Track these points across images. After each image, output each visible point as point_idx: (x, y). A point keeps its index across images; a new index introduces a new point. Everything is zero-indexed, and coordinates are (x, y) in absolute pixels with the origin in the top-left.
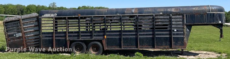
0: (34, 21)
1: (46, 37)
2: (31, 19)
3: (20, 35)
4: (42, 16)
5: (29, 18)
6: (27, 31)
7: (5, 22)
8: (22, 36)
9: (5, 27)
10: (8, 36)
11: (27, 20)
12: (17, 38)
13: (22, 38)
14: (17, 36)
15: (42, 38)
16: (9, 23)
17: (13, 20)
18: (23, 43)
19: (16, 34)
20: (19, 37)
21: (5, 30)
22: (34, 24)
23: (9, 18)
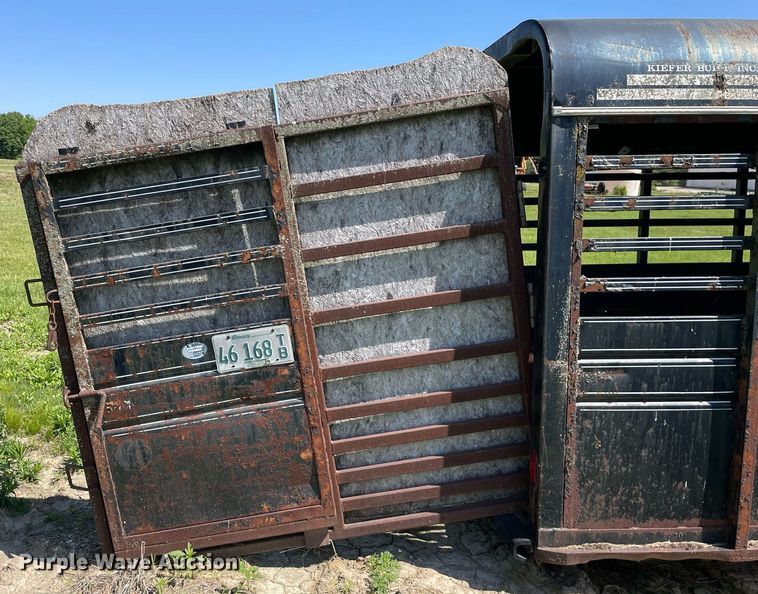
0: (447, 169)
1: (638, 380)
2: (412, 131)
3: (272, 343)
4: (603, 94)
5: (383, 124)
6: (350, 297)
7: (53, 171)
8: (291, 358)
9: (50, 244)
10: (104, 368)
11: (351, 149)
12: (223, 383)
13: (302, 395)
14: (222, 368)
15: (577, 393)
16: (102, 183)
17: (177, 147)
18: (310, 454)
19: (208, 342)
20: (255, 382)
21: (56, 275)
22: (442, 201)
23: (94, 119)
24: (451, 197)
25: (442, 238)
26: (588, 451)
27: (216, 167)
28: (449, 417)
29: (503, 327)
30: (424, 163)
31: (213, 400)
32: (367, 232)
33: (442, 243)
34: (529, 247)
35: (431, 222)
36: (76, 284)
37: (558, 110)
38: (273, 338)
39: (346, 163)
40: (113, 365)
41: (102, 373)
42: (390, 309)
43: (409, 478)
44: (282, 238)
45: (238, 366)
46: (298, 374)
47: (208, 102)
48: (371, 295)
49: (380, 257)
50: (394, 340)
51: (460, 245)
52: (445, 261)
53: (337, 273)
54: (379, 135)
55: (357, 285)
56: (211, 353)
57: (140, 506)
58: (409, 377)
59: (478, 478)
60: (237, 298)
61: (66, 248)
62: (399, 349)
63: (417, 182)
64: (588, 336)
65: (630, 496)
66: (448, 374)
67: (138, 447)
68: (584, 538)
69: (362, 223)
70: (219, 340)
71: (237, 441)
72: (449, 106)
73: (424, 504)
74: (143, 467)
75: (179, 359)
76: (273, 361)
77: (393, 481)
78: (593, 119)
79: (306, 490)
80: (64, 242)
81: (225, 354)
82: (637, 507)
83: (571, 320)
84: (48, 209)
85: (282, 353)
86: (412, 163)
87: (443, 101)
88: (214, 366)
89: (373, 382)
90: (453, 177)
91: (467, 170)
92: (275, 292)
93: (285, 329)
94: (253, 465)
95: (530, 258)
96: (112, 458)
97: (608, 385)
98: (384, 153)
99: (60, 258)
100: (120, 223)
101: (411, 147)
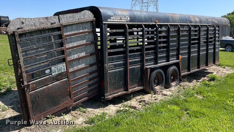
2: (81, 25)
6: (73, 57)
7: (20, 33)
8: (66, 70)
9: (19, 50)
10: (29, 78)
11: (72, 28)
12: (53, 77)
13: (67, 78)
14: (53, 74)
15: (108, 70)
16: (25, 36)
17: (46, 28)
18: (69, 90)
19: (50, 69)
20: (59, 76)
21: (20, 57)
22: (86, 38)
23: (24, 21)
24: (87, 37)
25: (86, 45)
26: (110, 79)
27: (49, 32)
28: (88, 78)
29: (95, 60)
30: (83, 31)
31: (51, 81)
32: (75, 44)
33: (86, 46)
34: (99, 45)
35: (84, 42)
36: (24, 59)
37: (104, 22)
38: (62, 66)
39: (71, 31)
40: (31, 77)
41: (29, 79)
42: (79, 59)
43: (82, 92)
44: (64, 46)
45: (56, 73)
46: (67, 73)
47: (47, 18)
48: (76, 56)
49: (77, 49)
50: (80, 64)
51: (88, 46)
52: (87, 49)
53: (70, 52)
54: (76, 25)
55: (74, 54)
56: (51, 71)
57: (37, 109)
58: (82, 71)
59: (93, 89)
60: (56, 59)
61: (22, 51)
62: (80, 66)
63: (82, 34)
64: (109, 60)
65: (115, 86)
66: (88, 70)
67: (37, 95)
68: (111, 95)
69: (74, 42)
70: (53, 68)
71: (56, 89)
72: (87, 21)
73: (84, 96)
74: (38, 99)
75: (45, 73)
76: (63, 71)
77: (80, 93)
78: (108, 24)
79: (68, 97)
80: (22, 49)
81: (54, 71)
82: (116, 87)
83: (107, 57)
84: (19, 42)
85: (64, 69)
86: (81, 31)
87: (87, 20)
88: (51, 74)
89: (76, 73)
90: (87, 33)
91: (89, 32)
92: (63, 57)
93: (65, 64)
94: (59, 94)
95: (99, 47)
96: (31, 99)
97: (112, 68)
98: (77, 29)
99: (21, 53)
100: (29, 44)
101: (81, 28)
